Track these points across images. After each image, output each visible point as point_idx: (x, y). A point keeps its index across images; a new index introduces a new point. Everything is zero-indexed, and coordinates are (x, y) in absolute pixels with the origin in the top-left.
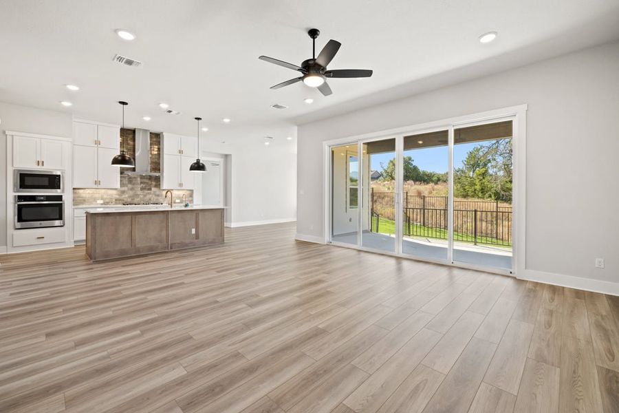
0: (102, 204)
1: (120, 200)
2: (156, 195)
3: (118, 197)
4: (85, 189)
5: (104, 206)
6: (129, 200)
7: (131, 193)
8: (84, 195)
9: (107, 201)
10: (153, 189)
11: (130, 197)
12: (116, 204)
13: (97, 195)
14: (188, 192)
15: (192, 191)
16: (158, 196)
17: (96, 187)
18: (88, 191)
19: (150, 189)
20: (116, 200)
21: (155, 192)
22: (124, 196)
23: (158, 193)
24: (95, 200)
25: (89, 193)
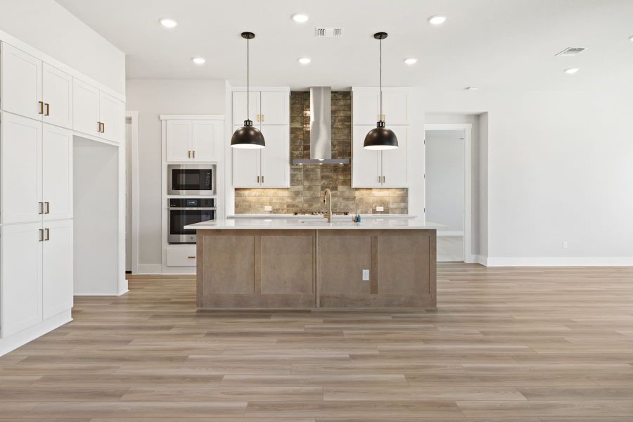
0: (271, 212)
1: (293, 206)
2: (344, 199)
3: (289, 201)
4: (251, 189)
5: (273, 215)
6: (306, 206)
7: (308, 194)
8: (250, 199)
9: (277, 207)
10: (340, 188)
11: (306, 201)
12: (288, 212)
13: (264, 199)
14: (399, 193)
15: (405, 190)
16: (348, 199)
17: (258, 185)
18: (254, 192)
19: (335, 188)
20: (288, 206)
21: (342, 192)
22: (298, 200)
23: (347, 194)
24: (262, 205)
25: (255, 196)
